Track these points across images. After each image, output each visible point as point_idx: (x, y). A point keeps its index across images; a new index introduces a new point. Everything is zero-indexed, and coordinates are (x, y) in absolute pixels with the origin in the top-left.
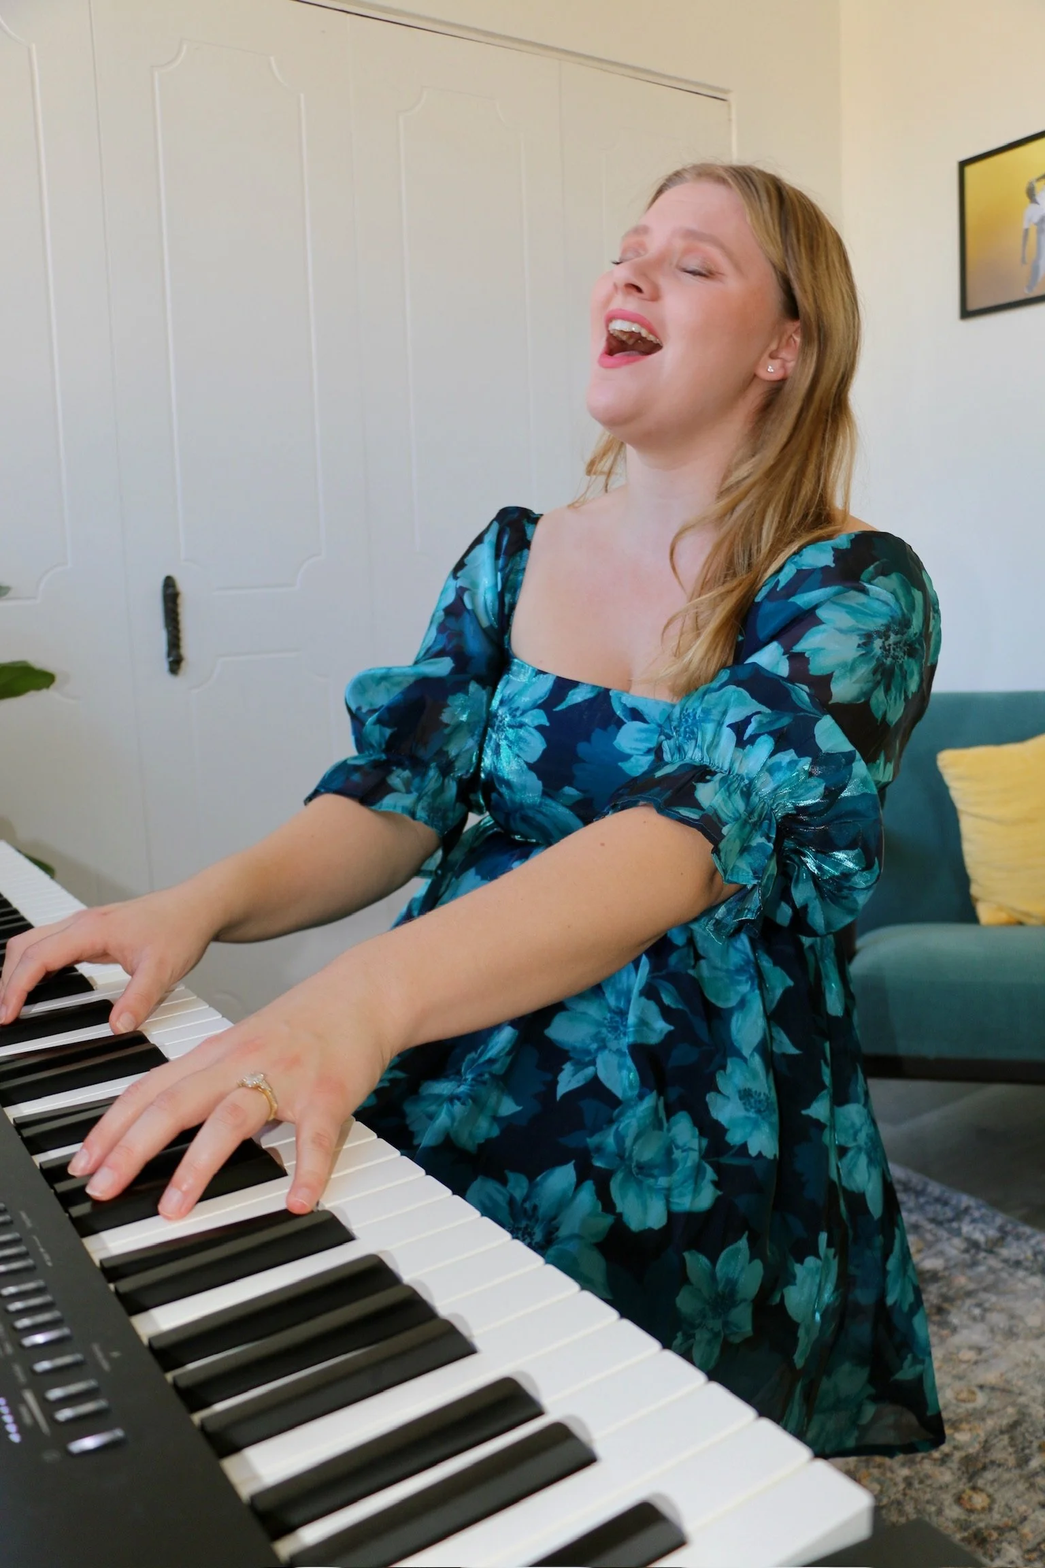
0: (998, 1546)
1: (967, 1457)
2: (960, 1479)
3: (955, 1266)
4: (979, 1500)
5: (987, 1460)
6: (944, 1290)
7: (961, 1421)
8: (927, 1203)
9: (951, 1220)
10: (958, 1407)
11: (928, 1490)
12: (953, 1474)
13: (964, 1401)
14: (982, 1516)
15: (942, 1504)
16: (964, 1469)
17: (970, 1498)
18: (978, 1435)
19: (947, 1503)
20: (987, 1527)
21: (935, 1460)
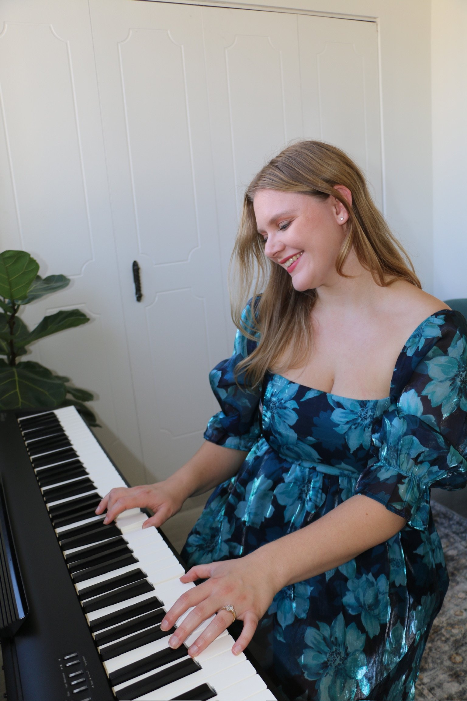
0: (463, 678)
1: (456, 640)
2: (452, 649)
3: (462, 554)
4: (458, 659)
5: (464, 642)
6: (456, 565)
7: (455, 624)
8: (453, 524)
9: (462, 533)
10: (455, 617)
11: (438, 653)
12: (449, 647)
13: (458, 615)
14: (459, 665)
15: (443, 659)
16: (454, 645)
17: (455, 658)
18: (462, 631)
19: (445, 659)
20: (460, 671)
21: (443, 641)
